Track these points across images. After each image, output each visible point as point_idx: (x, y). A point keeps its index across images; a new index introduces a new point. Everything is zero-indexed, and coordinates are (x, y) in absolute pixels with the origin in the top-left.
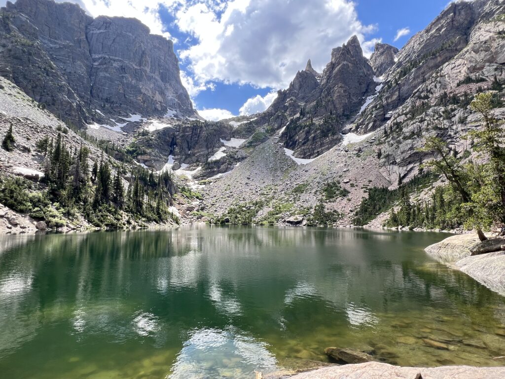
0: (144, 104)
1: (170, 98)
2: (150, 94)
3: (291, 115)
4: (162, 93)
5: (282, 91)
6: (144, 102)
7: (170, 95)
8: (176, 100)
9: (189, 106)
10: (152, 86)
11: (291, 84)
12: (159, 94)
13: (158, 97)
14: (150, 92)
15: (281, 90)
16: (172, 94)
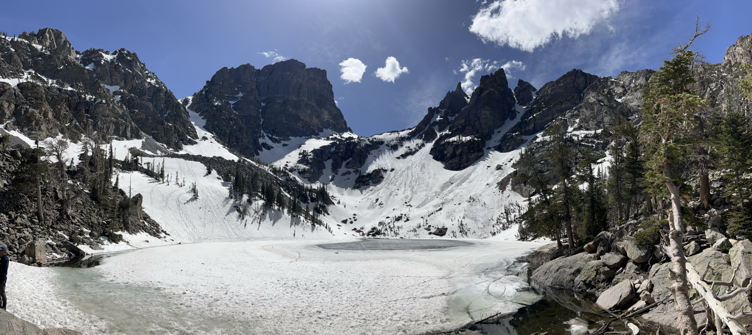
0: (303, 129)
1: (325, 120)
2: (308, 119)
3: (440, 131)
4: (318, 117)
5: (433, 108)
6: (303, 127)
7: (326, 116)
8: (331, 121)
9: (343, 125)
10: (309, 112)
11: (441, 102)
12: (316, 118)
13: (315, 121)
14: (308, 118)
15: (431, 108)
16: (327, 117)
